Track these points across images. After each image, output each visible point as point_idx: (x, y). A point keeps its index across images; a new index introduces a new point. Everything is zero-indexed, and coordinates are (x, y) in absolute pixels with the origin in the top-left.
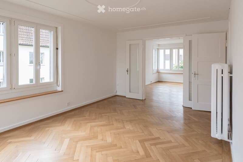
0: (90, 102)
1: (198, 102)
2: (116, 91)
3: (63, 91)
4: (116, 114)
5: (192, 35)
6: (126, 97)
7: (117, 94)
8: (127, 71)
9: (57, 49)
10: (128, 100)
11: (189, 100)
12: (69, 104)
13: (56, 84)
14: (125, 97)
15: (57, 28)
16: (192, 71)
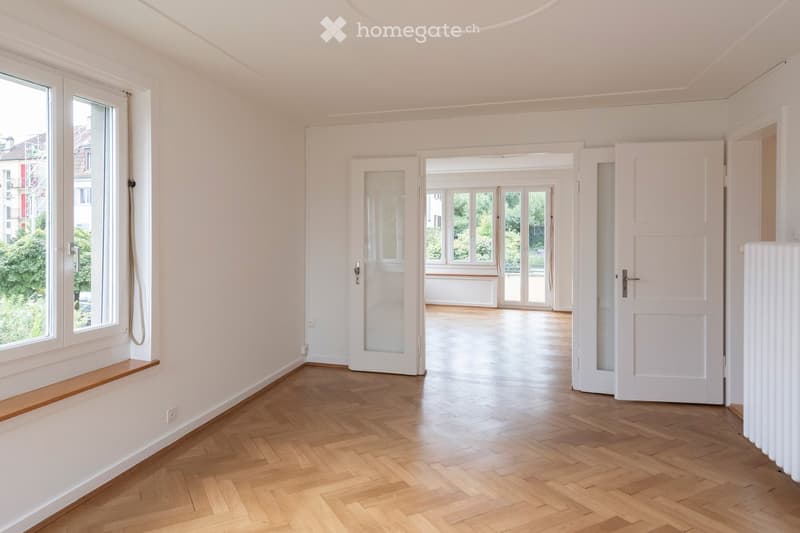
0: (236, 399)
1: (634, 373)
2: (307, 349)
3: (157, 363)
4: (375, 438)
5: (613, 146)
6: (351, 368)
7: (309, 359)
8: (357, 271)
9: (132, 184)
10: (359, 378)
11: (598, 368)
12: (174, 417)
13: (127, 335)
14: (345, 368)
15: (130, 94)
16: (616, 267)
